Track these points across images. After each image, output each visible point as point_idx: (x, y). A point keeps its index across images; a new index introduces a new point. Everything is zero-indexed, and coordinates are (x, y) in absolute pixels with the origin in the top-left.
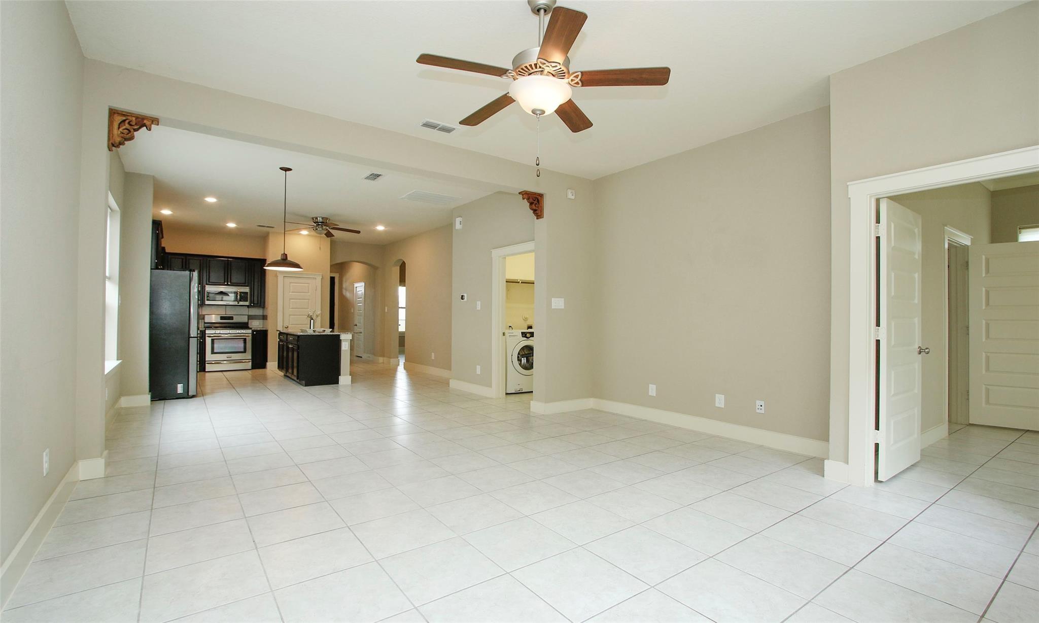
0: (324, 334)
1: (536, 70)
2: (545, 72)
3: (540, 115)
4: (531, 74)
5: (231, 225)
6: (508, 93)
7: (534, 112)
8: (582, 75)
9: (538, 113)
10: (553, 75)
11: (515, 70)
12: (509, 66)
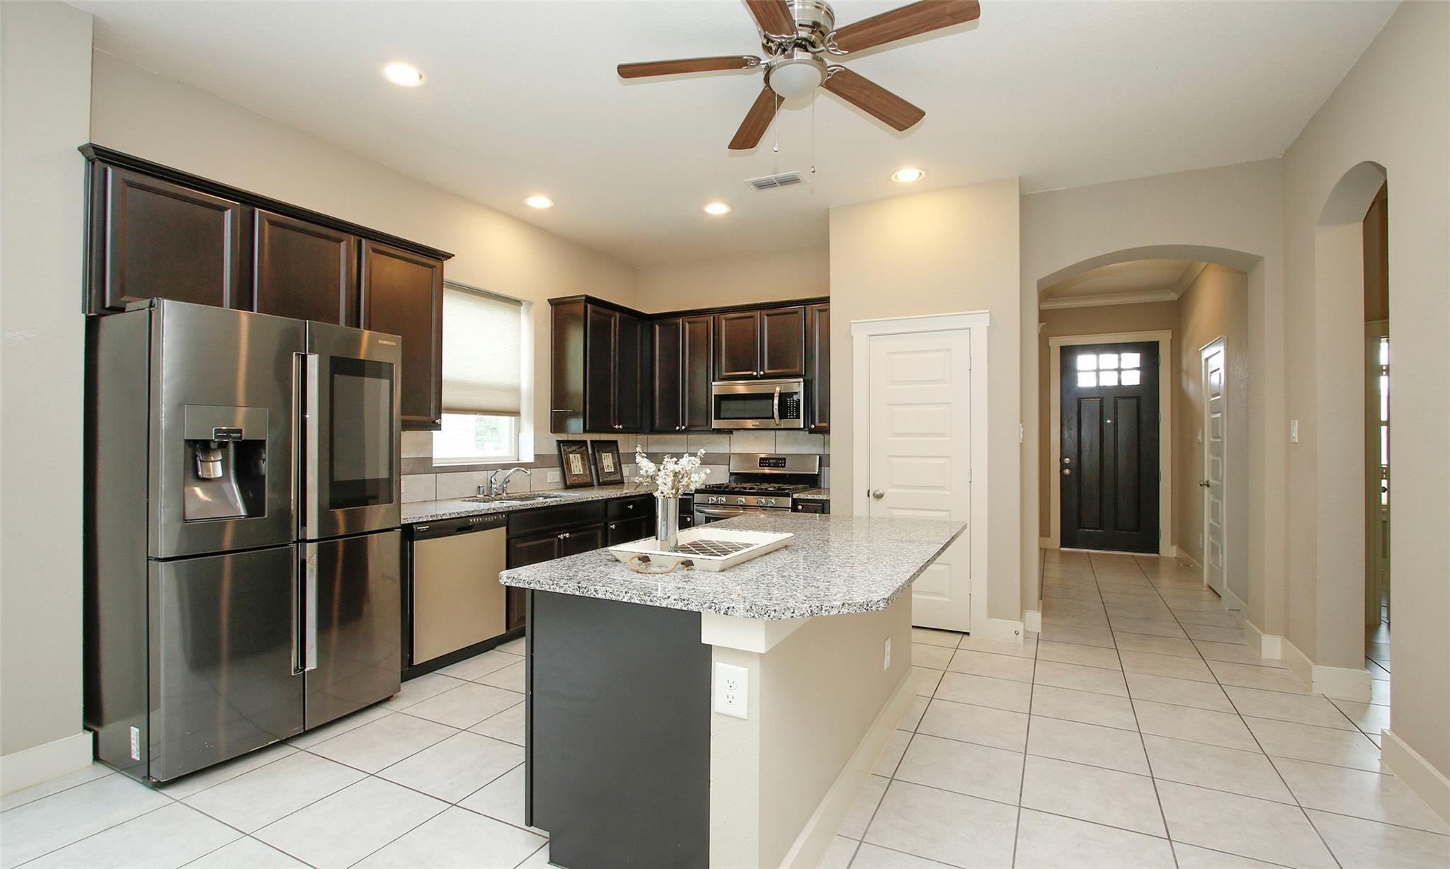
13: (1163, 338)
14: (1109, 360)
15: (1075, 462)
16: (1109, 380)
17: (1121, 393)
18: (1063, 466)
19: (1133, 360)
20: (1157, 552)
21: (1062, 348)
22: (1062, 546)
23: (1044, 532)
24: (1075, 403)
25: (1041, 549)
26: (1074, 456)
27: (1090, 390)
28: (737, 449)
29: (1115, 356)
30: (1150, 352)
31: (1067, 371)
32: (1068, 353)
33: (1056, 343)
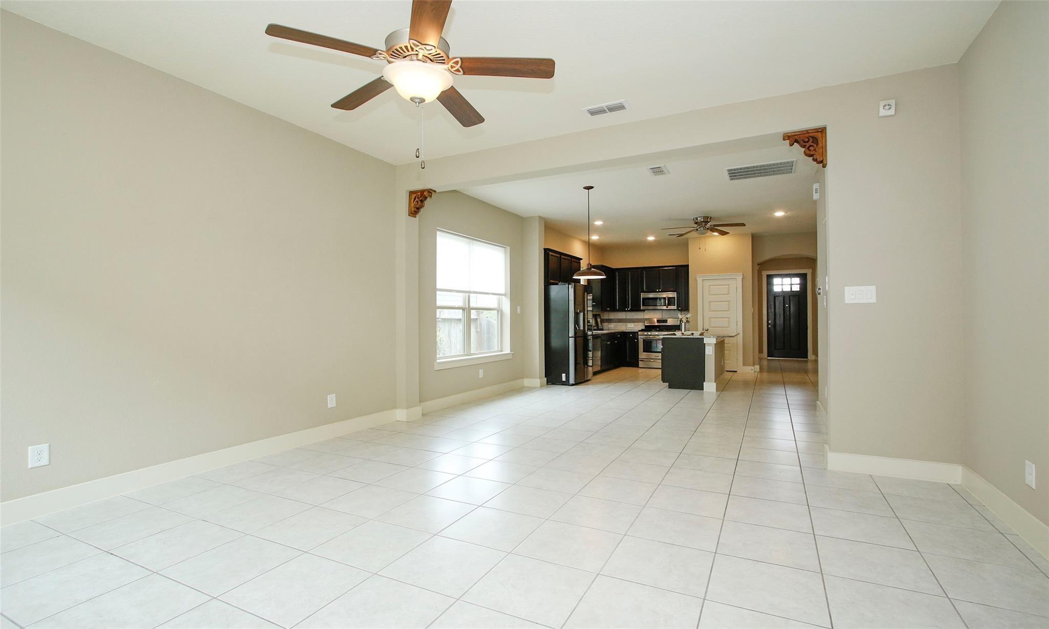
0: (692, 337)
1: (413, 53)
2: (420, 57)
3: (419, 103)
4: (406, 57)
5: (651, 238)
6: (383, 76)
7: (412, 99)
8: (462, 62)
9: (417, 101)
10: (431, 60)
11: (388, 51)
12: (380, 45)
13: (809, 272)
14: (787, 280)
15: (773, 323)
16: (787, 289)
17: (792, 294)
18: (768, 324)
19: (797, 280)
20: (807, 358)
21: (767, 275)
22: (768, 357)
23: (761, 351)
24: (773, 297)
25: (759, 358)
26: (773, 320)
27: (779, 292)
28: (646, 317)
29: (789, 279)
30: (803, 277)
31: (770, 284)
32: (770, 277)
33: (765, 274)
